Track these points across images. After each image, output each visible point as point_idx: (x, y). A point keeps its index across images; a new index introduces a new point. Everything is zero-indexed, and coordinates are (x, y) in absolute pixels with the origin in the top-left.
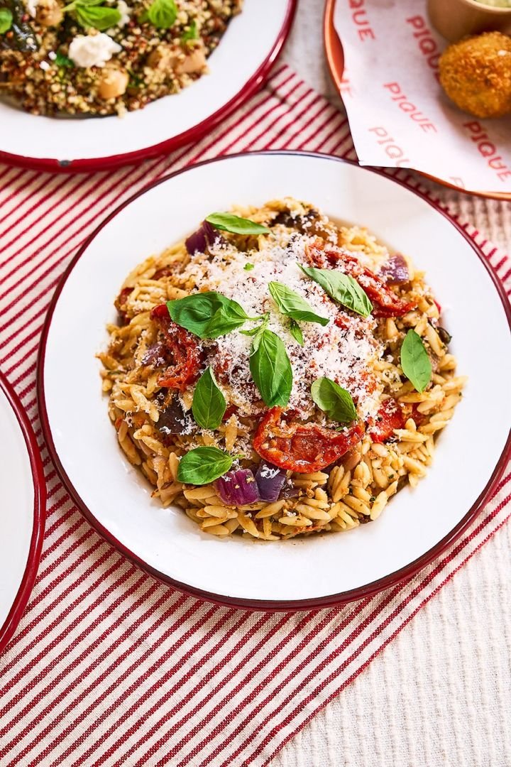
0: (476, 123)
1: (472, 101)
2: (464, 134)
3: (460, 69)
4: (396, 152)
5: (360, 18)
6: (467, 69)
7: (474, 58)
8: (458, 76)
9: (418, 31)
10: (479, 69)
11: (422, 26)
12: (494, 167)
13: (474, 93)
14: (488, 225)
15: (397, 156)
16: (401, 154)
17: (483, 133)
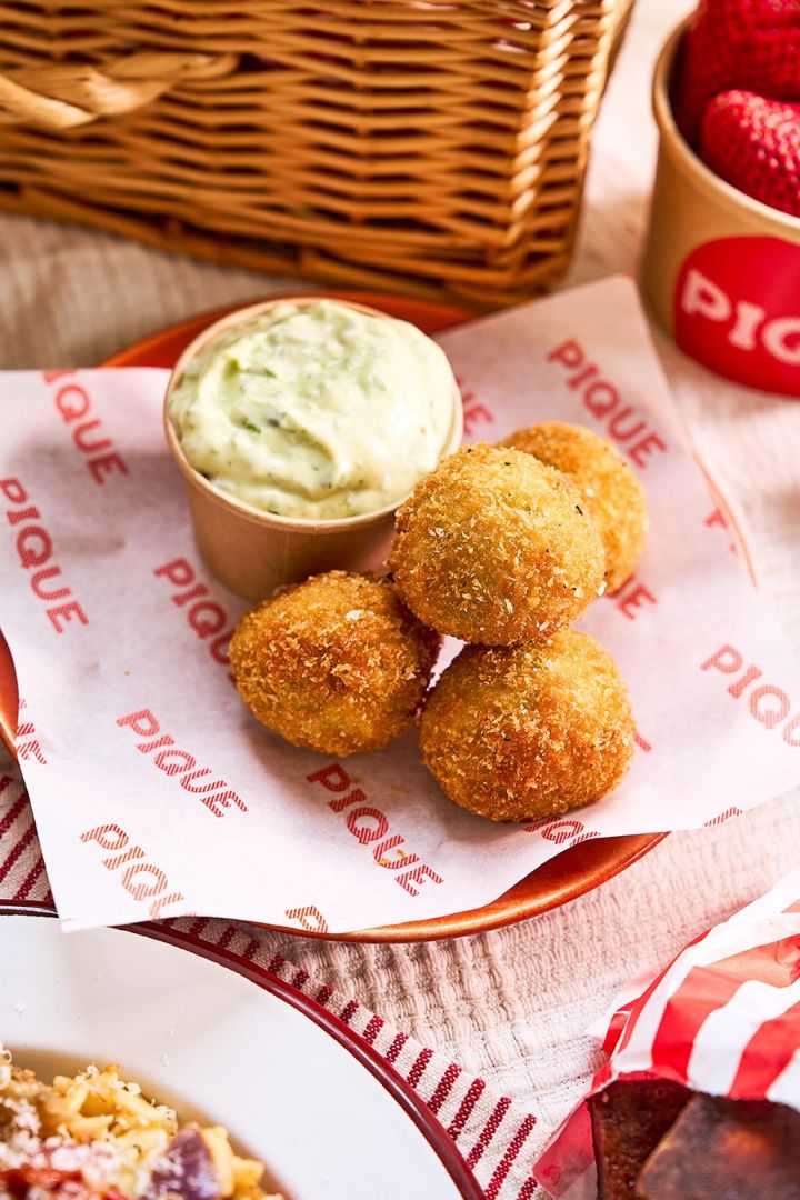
0: (336, 769)
1: (310, 729)
2: (313, 799)
3: (270, 664)
4: (149, 880)
5: (47, 585)
6: (284, 662)
7: (294, 635)
8: (269, 680)
9: (183, 590)
10: (308, 658)
11: (190, 577)
12: (388, 865)
13: (310, 711)
14: (403, 996)
15: (154, 891)
16: (163, 883)
17: (352, 787)
